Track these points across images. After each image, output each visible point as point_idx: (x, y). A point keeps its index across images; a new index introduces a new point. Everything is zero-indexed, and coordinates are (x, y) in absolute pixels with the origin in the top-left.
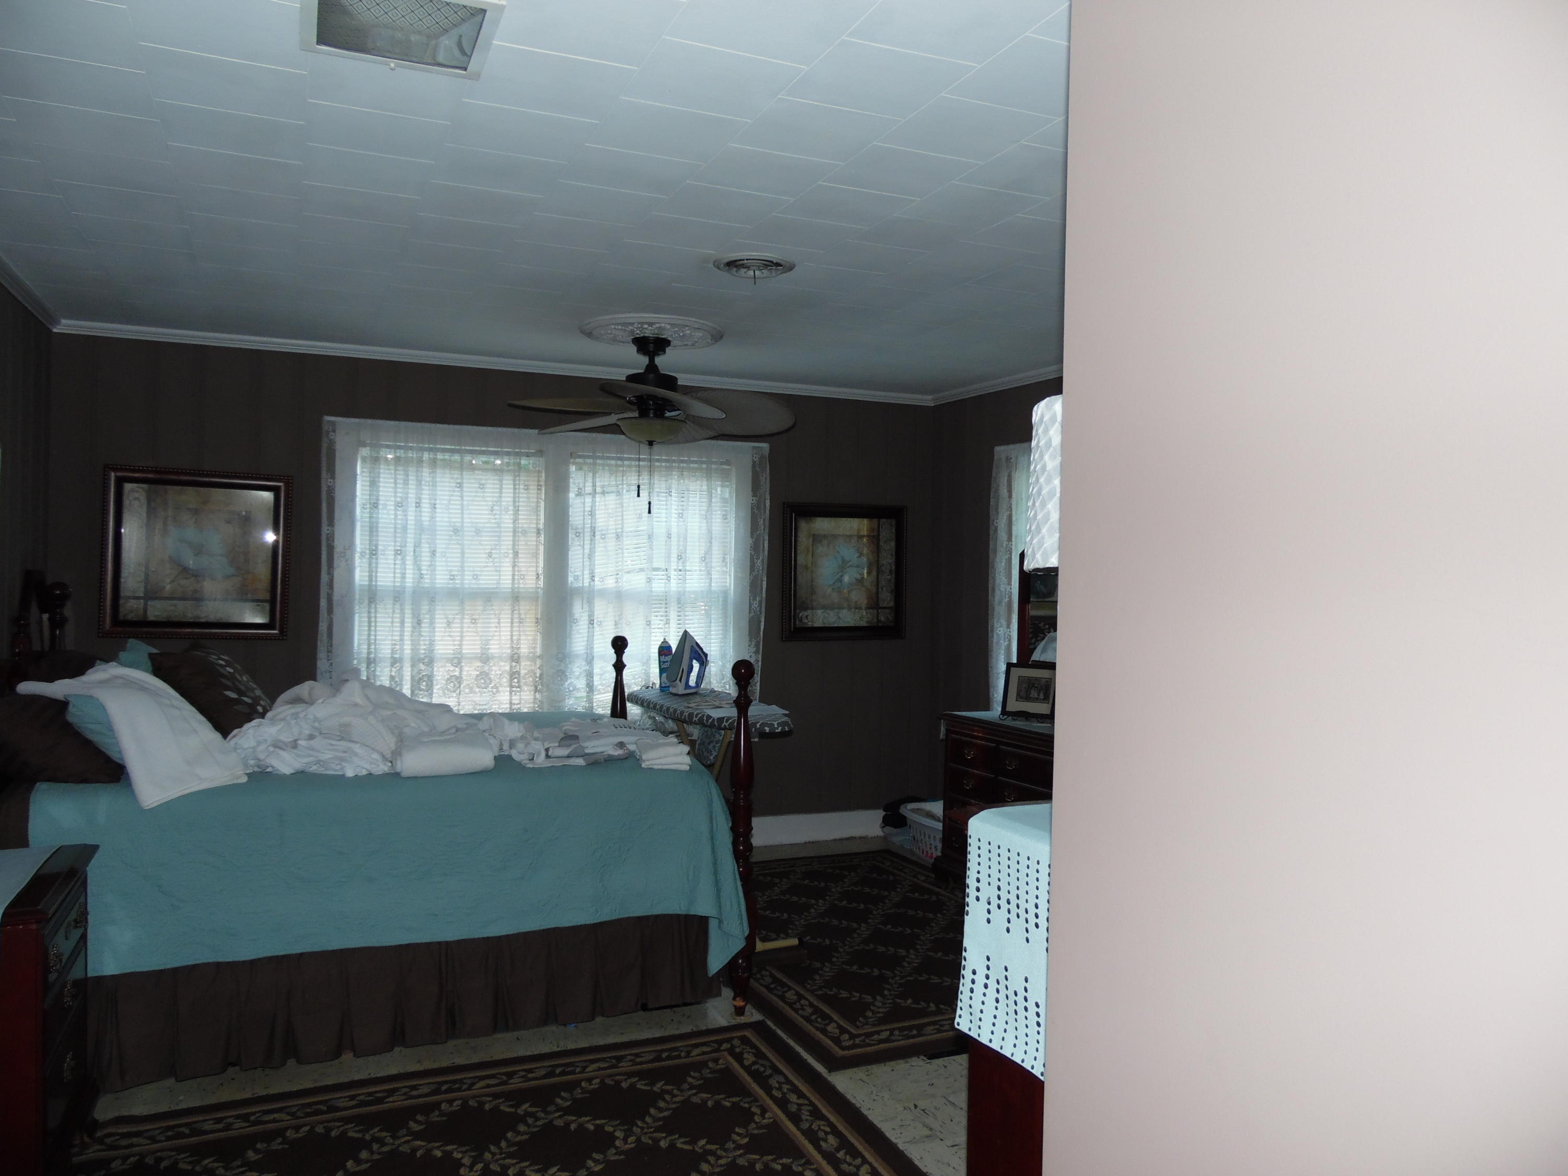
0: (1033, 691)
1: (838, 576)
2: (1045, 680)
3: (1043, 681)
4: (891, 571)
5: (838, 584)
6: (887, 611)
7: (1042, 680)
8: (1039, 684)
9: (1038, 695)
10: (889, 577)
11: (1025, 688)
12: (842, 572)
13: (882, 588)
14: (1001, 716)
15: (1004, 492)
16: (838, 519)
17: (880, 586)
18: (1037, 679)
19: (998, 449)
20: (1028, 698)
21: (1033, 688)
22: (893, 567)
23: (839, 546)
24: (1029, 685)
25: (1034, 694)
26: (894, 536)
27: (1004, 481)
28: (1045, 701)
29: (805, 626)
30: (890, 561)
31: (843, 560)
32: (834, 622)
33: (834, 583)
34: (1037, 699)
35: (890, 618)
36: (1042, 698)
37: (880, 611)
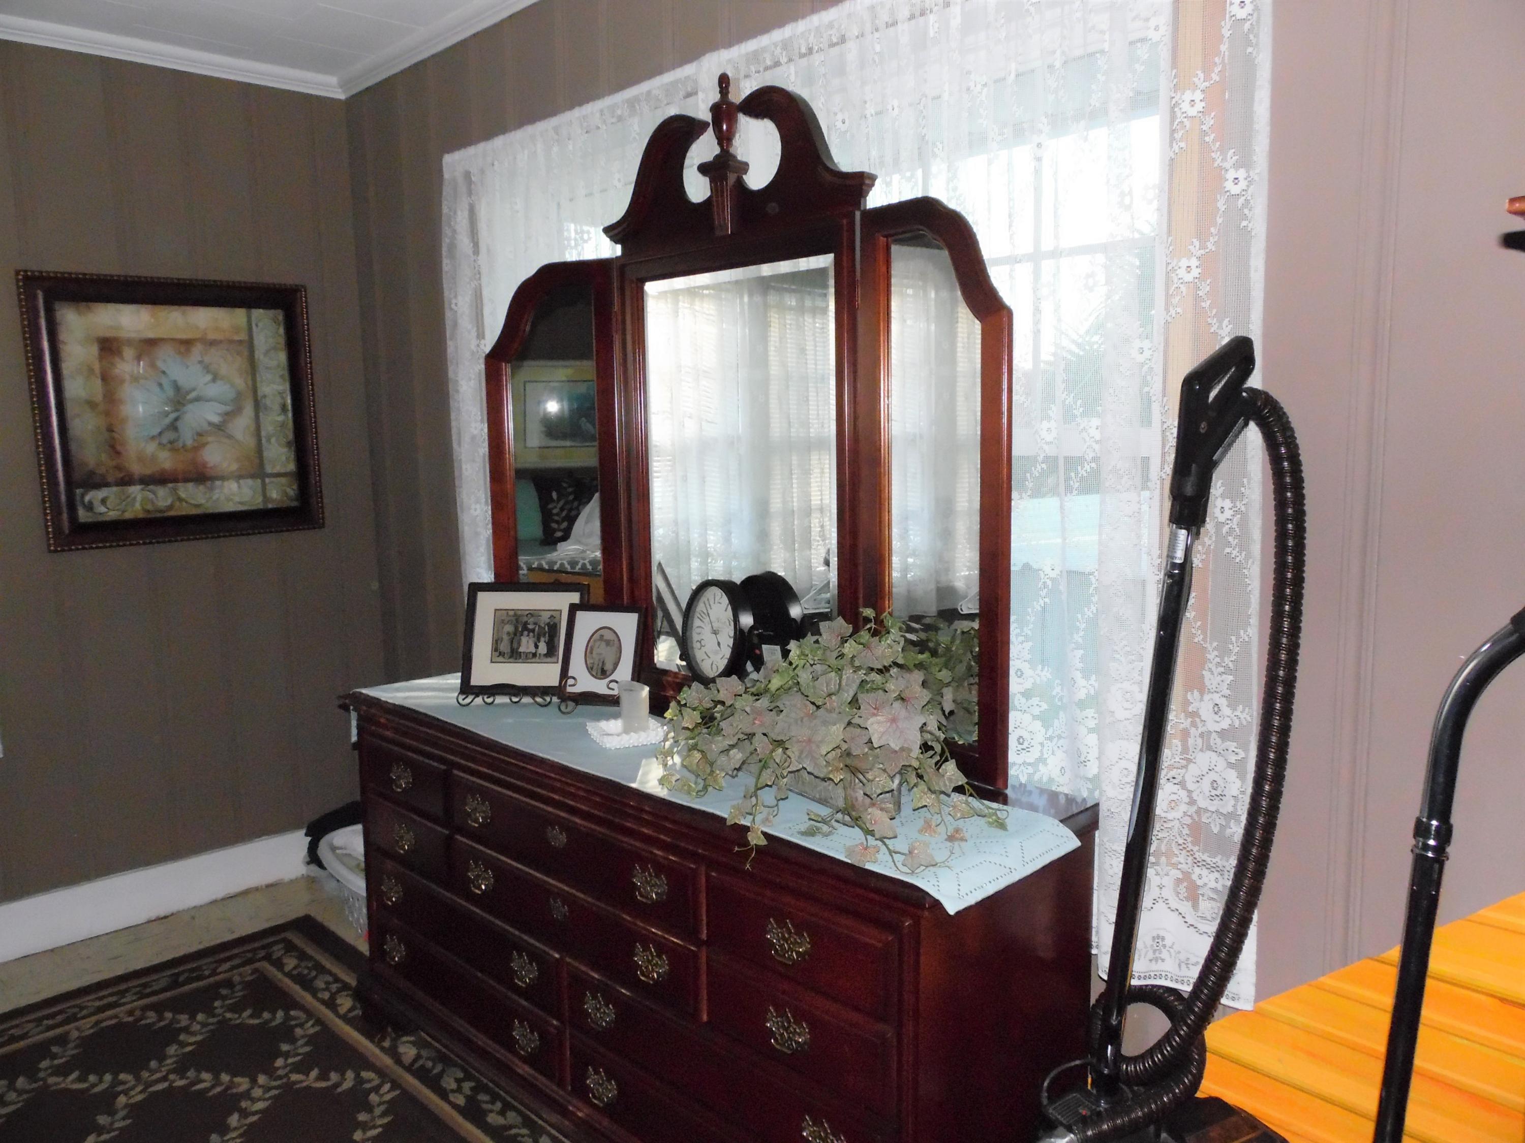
0: (524, 640)
1: (167, 421)
2: (550, 613)
3: (545, 618)
4: (284, 408)
5: (171, 435)
6: (283, 480)
7: (542, 613)
8: (535, 624)
9: (536, 647)
10: (281, 418)
11: (508, 633)
12: (177, 410)
13: (269, 441)
14: (461, 697)
15: (464, 242)
16: (158, 308)
17: (263, 433)
18: (532, 613)
19: (448, 159)
20: (515, 655)
21: (526, 633)
22: (289, 401)
23: (164, 361)
24: (516, 628)
25: (526, 644)
26: (282, 341)
27: (461, 220)
28: (549, 660)
29: (101, 519)
30: (281, 388)
31: (177, 388)
32: (171, 507)
33: (160, 434)
34: (534, 655)
35: (288, 490)
36: (545, 651)
37: (267, 480)
